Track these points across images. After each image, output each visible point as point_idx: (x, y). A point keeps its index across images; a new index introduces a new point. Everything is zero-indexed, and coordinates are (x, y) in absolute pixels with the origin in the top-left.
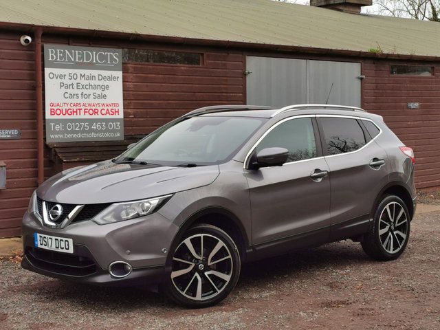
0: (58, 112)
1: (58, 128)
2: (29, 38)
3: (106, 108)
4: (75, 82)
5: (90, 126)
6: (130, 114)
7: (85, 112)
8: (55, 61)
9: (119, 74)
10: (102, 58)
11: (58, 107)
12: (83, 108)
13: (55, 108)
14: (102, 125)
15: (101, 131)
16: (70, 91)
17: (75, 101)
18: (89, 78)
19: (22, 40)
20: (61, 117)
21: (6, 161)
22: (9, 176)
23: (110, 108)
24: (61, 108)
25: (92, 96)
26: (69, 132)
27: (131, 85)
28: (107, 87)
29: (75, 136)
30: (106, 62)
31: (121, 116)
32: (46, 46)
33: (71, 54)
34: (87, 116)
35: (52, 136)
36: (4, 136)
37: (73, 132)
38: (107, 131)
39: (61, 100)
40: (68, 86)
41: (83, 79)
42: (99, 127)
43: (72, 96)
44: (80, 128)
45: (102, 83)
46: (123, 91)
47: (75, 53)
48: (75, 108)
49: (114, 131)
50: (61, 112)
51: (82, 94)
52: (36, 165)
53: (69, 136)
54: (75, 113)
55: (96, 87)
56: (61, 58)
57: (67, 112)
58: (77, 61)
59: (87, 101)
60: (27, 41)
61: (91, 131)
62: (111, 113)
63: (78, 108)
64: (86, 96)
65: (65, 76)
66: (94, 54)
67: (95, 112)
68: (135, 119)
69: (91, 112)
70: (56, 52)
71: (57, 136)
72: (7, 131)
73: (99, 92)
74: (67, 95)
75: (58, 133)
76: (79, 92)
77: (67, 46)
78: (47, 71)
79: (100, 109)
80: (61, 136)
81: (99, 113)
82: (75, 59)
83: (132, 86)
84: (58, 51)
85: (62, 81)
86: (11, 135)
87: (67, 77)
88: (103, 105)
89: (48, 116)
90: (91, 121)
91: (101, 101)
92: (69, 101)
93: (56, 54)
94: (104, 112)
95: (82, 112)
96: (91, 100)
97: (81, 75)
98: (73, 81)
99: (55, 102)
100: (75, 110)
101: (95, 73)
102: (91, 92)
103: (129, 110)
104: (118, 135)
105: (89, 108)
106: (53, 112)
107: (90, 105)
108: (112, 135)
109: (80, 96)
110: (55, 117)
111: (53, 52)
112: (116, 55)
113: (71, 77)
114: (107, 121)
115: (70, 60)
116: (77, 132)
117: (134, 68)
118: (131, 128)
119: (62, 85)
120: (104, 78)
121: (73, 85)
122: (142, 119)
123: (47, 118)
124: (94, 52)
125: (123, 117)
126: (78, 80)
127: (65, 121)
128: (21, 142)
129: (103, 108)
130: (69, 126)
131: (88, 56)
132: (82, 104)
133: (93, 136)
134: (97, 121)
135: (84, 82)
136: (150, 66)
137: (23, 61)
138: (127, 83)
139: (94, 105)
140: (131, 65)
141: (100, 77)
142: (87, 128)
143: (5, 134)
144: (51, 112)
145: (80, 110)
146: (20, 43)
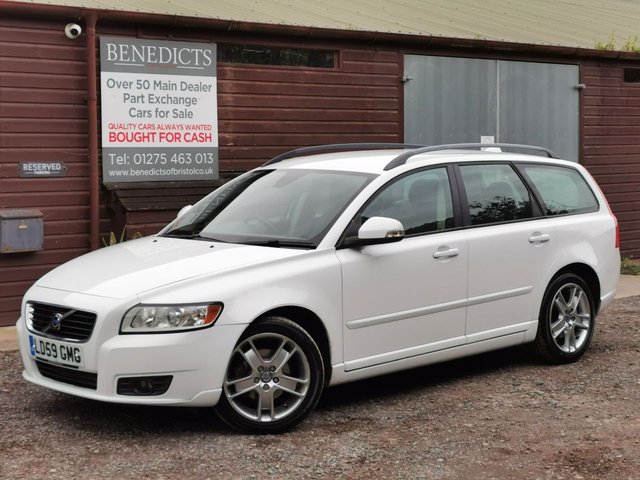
0: (121, 137)
1: (120, 160)
2: (78, 28)
3: (192, 132)
4: (146, 93)
5: (169, 157)
6: (227, 140)
7: (161, 137)
8: (117, 61)
9: (212, 81)
10: (186, 57)
11: (121, 130)
12: (158, 131)
13: (117, 132)
14: (186, 157)
15: (185, 166)
16: (139, 106)
17: (145, 121)
18: (167, 87)
19: (68, 30)
20: (126, 144)
21: (42, 208)
22: (47, 231)
23: (198, 132)
24: (125, 131)
25: (171, 114)
26: (137, 168)
27: (229, 97)
28: (194, 101)
29: (146, 173)
30: (192, 64)
31: (215, 143)
32: (103, 39)
33: (140, 51)
34: (164, 144)
35: (112, 173)
36: (42, 173)
37: (144, 167)
38: (193, 165)
39: (127, 120)
40: (135, 99)
41: (158, 88)
42: (182, 160)
43: (141, 114)
44: (153, 161)
45: (187, 94)
46: (218, 106)
47: (146, 49)
48: (146, 132)
49: (204, 166)
50: (126, 137)
51: (157, 111)
52: (87, 215)
53: (138, 173)
54: (146, 139)
55: (177, 101)
56: (125, 57)
57: (134, 137)
58: (149, 61)
59: (164, 121)
60: (74, 32)
61: (170, 165)
62: (199, 139)
63: (150, 131)
64: (162, 114)
65: (131, 83)
66: (174, 51)
67: (176, 137)
68: (235, 148)
69: (170, 137)
70: (118, 48)
71: (119, 173)
72: (44, 166)
73: (181, 107)
74: (134, 113)
75: (120, 168)
76: (152, 108)
77: (134, 39)
78: (105, 76)
79: (183, 133)
80: (125, 173)
81: (182, 139)
82: (146, 59)
83: (230, 99)
84: (121, 46)
85: (127, 91)
86: (51, 170)
87: (134, 85)
88: (188, 127)
89: (106, 143)
90: (170, 152)
91: (185, 121)
92: (137, 121)
93: (118, 51)
94: (189, 138)
95: (157, 137)
96: (170, 120)
97: (155, 82)
98: (143, 91)
99: (116, 122)
100: (146, 135)
101: (176, 79)
102: (170, 107)
103: (227, 136)
104: (211, 171)
105: (167, 131)
106: (113, 137)
107: (168, 127)
108: (201, 172)
109: (153, 113)
110: (117, 144)
111: (113, 48)
112: (207, 53)
113: (141, 85)
114: (194, 151)
115: (138, 60)
116: (148, 167)
117: (235, 72)
118: (229, 161)
119: (126, 97)
120: (190, 87)
121: (143, 97)
122: (246, 148)
123: (103, 146)
124: (175, 49)
125: (217, 146)
126: (151, 91)
127: (131, 151)
128: (65, 181)
129: (188, 131)
130: (138, 158)
131: (166, 56)
132: (156, 126)
133: (173, 173)
134: (178, 150)
135: (159, 93)
136: (259, 69)
137: (69, 62)
138: (224, 95)
139: (174, 127)
140: (229, 68)
141: (184, 85)
142: (163, 161)
143: (42, 169)
144: (111, 137)
145: (153, 134)
146: (65, 35)
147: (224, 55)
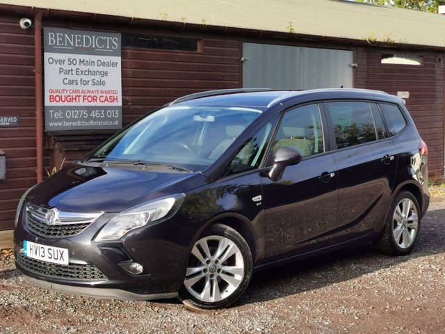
0: (57, 99)
1: (57, 115)
2: (29, 21)
3: (105, 95)
4: (74, 68)
5: (89, 113)
6: (128, 101)
7: (84, 99)
8: (55, 45)
9: (118, 60)
10: (102, 42)
11: (57, 94)
12: (82, 95)
13: (55, 95)
14: (100, 113)
15: (100, 119)
16: (70, 77)
17: (74, 87)
18: (88, 63)
19: (22, 23)
20: (61, 104)
21: (4, 149)
22: (8, 165)
23: (108, 95)
24: (60, 95)
25: (91, 83)
26: (67, 120)
27: (129, 71)
28: (105, 74)
29: (74, 124)
30: (105, 48)
31: (120, 103)
32: (46, 29)
33: (70, 37)
34: (86, 104)
35: (51, 124)
36: (4, 124)
37: (72, 120)
38: (106, 119)
39: (61, 87)
40: (67, 72)
41: (82, 65)
42: (98, 115)
43: (71, 82)
44: (79, 115)
45: (102, 69)
46: (122, 77)
47: (74, 37)
48: (74, 95)
49: (113, 119)
50: (61, 98)
51: (81, 81)
52: (34, 154)
53: (68, 124)
54: (74, 100)
55: (95, 73)
56: (60, 42)
57: (66, 98)
58: (76, 45)
59: (86, 88)
60: (26, 24)
61: (90, 118)
62: (109, 100)
63: (77, 94)
64: (85, 83)
65: (64, 61)
66: (93, 39)
67: (94, 99)
68: (133, 107)
69: (90, 99)
70: (56, 36)
71: (56, 124)
72: (6, 119)
73: (98, 78)
74: (66, 81)
75: (57, 120)
76: (78, 78)
77: (67, 30)
78: (47, 55)
79: (98, 96)
80: (60, 124)
81: (98, 100)
82: (74, 43)
83: (130, 72)
84: (58, 34)
85: (62, 66)
86: (10, 122)
87: (67, 62)
88: (102, 92)
89: (47, 103)
90: (90, 109)
91: (100, 88)
92: (68, 87)
93: (56, 38)
94: (103, 99)
95: (81, 99)
96: (90, 87)
97: (80, 60)
98: (72, 67)
99: (54, 88)
100: (74, 97)
101: (94, 58)
102: (90, 78)
103: (127, 98)
104: (117, 123)
105: (88, 95)
106: (52, 99)
107: (89, 92)
108: (111, 123)
109: (79, 82)
110: (55, 104)
111: (54, 36)
112: (115, 40)
113: (71, 62)
114: (105, 108)
115: (69, 45)
116: (75, 120)
117: (133, 53)
118: (129, 116)
119: (61, 70)
120: (103, 64)
121: (72, 70)
122: (140, 107)
123: (46, 105)
124: (94, 37)
125: (121, 105)
126: (78, 66)
127: (64, 109)
128: (19, 130)
129: (102, 94)
130: (68, 113)
131: (87, 40)
132: (81, 91)
133: (92, 124)
134: (96, 108)
135: (83, 68)
136: (148, 52)
137: (23, 46)
138: (126, 70)
139: (93, 92)
140: (129, 51)
141: (99, 62)
142: (86, 115)
143: (5, 121)
144: (50, 99)
145: (79, 96)
146: (20, 27)
147: (125, 43)
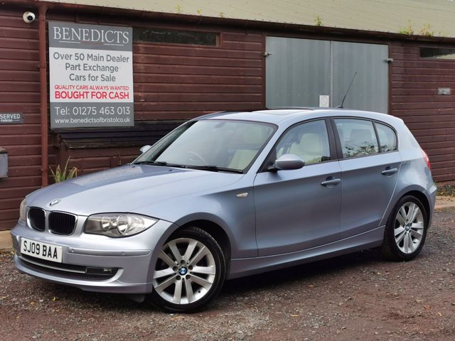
0: (64, 95)
1: (63, 112)
2: (33, 15)
3: (115, 91)
4: (81, 63)
5: (98, 110)
6: (140, 97)
7: (92, 95)
8: (61, 39)
9: (129, 54)
10: (111, 37)
11: (64, 90)
12: (90, 91)
13: (61, 91)
14: (110, 109)
15: (110, 116)
16: (77, 72)
17: (81, 83)
18: (97, 58)
19: (25, 17)
20: (67, 100)
21: (7, 146)
22: (11, 163)
23: (119, 92)
24: (66, 91)
25: (100, 78)
26: (75, 117)
27: (142, 66)
28: (116, 69)
29: (82, 121)
30: (115, 42)
31: (131, 100)
32: (51, 23)
33: (78, 32)
34: (95, 100)
35: (57, 121)
36: (7, 121)
37: (80, 117)
38: (116, 115)
39: (67, 82)
40: (74, 68)
41: (90, 59)
42: (107, 112)
43: (78, 78)
44: (87, 112)
45: (111, 64)
46: (134, 72)
47: (82, 31)
48: (82, 91)
49: (124, 116)
50: (67, 95)
51: (89, 76)
52: (39, 151)
53: (76, 121)
54: (82, 97)
55: (104, 68)
56: (67, 36)
57: (73, 94)
58: (84, 40)
59: (95, 84)
60: (30, 18)
61: (99, 115)
62: (120, 96)
63: (85, 90)
64: (93, 78)
65: (71, 56)
66: (101, 33)
67: (103, 95)
68: (145, 103)
69: (99, 95)
70: (62, 30)
71: (62, 121)
72: (8, 116)
73: (107, 73)
74: (73, 77)
75: (63, 117)
76: (86, 73)
77: (73, 24)
78: (52, 50)
79: (108, 92)
80: (67, 121)
81: (108, 96)
82: (82, 38)
83: (142, 68)
84: (64, 29)
85: (68, 61)
86: (13, 119)
87: (73, 57)
88: (112, 88)
89: (53, 99)
90: (99, 106)
91: (110, 84)
92: (75, 83)
93: (62, 33)
94: (112, 95)
95: (89, 95)
96: (99, 83)
97: (88, 55)
98: (79, 62)
99: (61, 84)
100: (82, 93)
101: (103, 53)
102: (98, 73)
103: (140, 94)
104: (128, 120)
105: (96, 91)
106: (58, 95)
107: (97, 88)
108: (121, 120)
109: (87, 78)
110: (61, 100)
111: (58, 30)
112: (126, 35)
113: (78, 57)
114: (116, 105)
115: (76, 39)
116: (83, 117)
117: (145, 48)
118: (141, 113)
119: (67, 66)
120: (113, 59)
121: (79, 65)
122: (154, 104)
123: (51, 101)
124: (103, 31)
125: (132, 101)
126: (85, 61)
127: (71, 105)
128: (23, 127)
129: (112, 91)
130: (76, 110)
131: (96, 34)
132: (89, 87)
133: (101, 121)
134: (105, 105)
135: (91, 63)
136: (163, 46)
137: (26, 40)
138: (138, 65)
139: (102, 88)
140: (142, 45)
141: (109, 57)
142: (94, 112)
143: (6, 118)
144: (56, 95)
145: (87, 93)
146: (23, 21)
147: (136, 38)
